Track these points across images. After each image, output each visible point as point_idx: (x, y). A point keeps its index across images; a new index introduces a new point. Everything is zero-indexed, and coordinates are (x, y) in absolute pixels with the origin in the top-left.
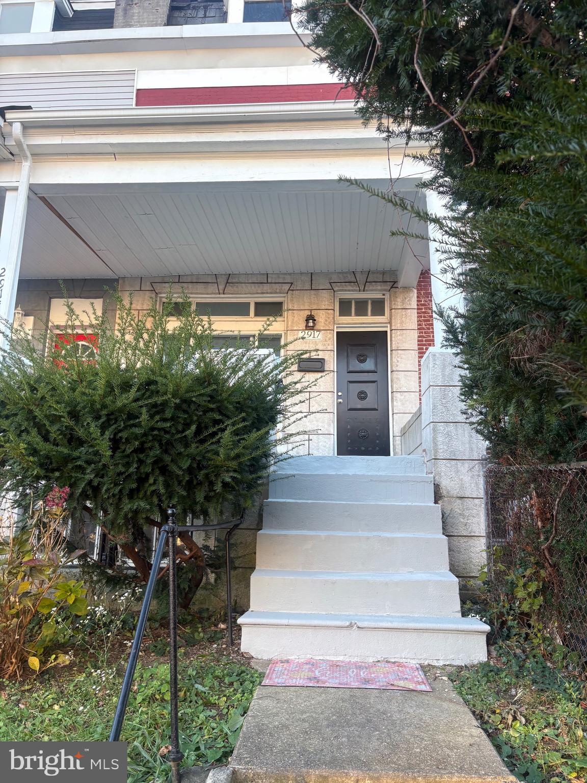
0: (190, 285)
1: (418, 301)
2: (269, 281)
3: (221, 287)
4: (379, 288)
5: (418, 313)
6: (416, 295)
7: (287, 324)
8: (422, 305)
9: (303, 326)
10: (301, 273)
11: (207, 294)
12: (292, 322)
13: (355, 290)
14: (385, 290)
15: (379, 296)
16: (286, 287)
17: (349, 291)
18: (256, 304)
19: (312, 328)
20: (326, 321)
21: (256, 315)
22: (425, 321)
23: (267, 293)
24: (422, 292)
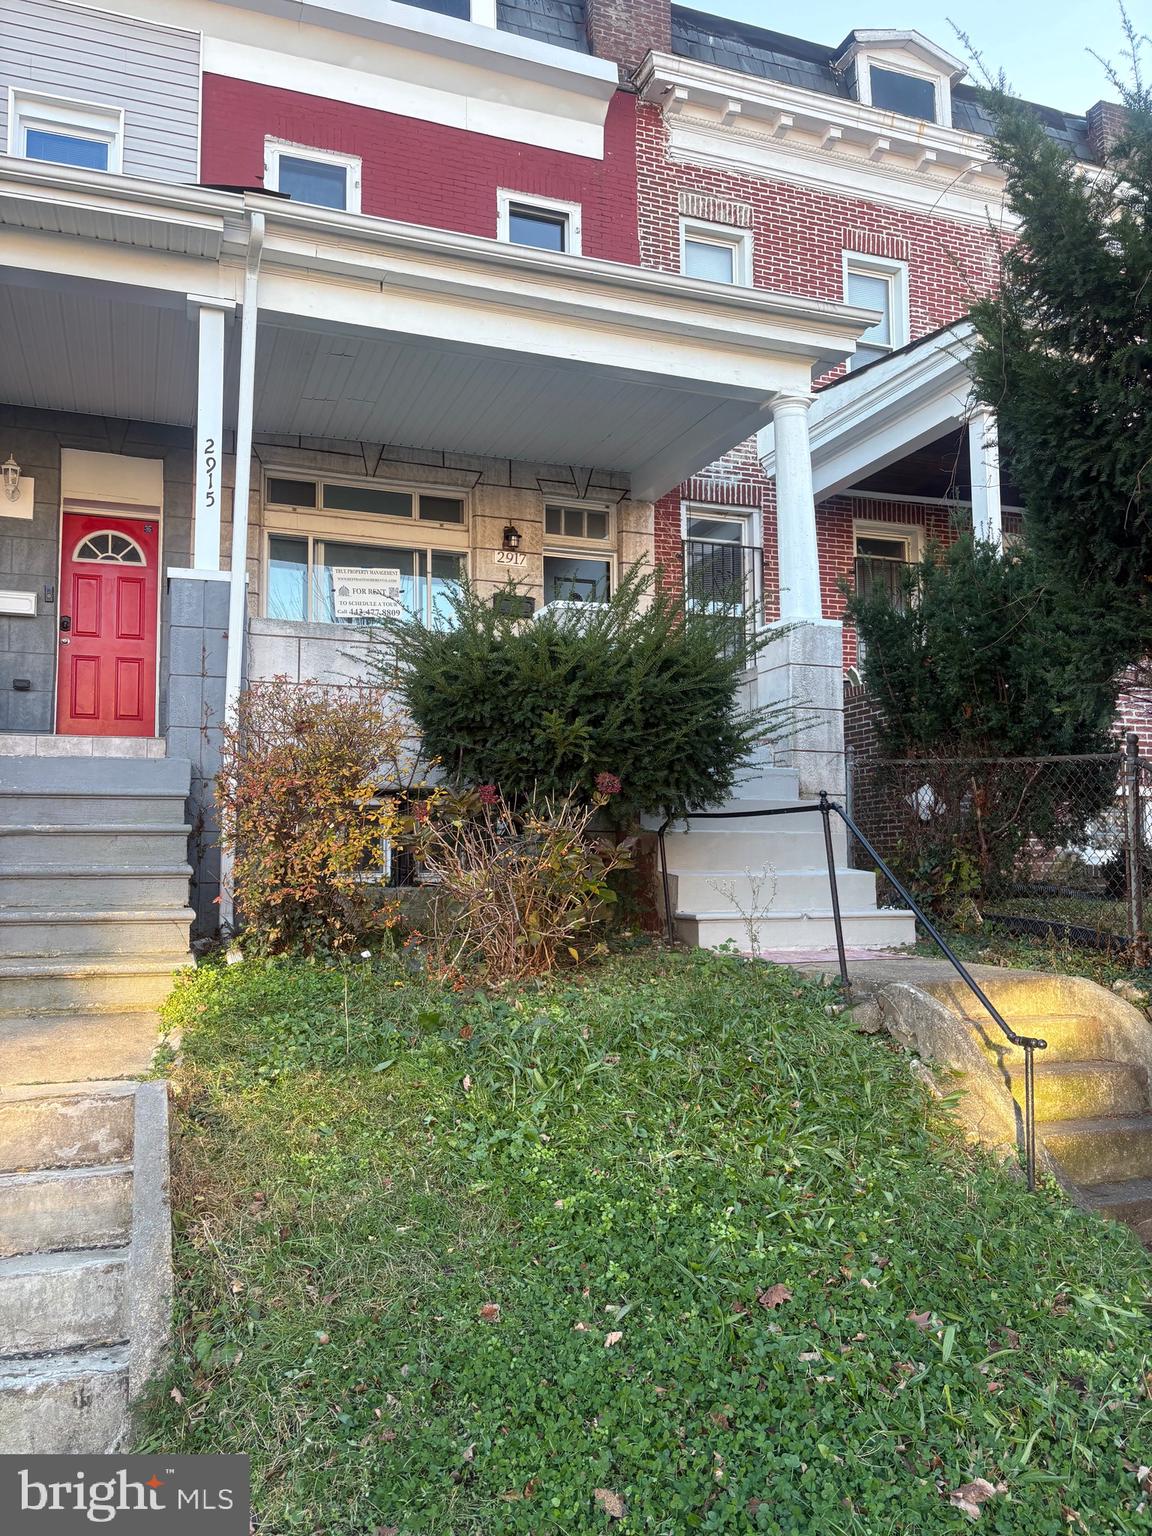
0: (319, 456)
1: (656, 523)
2: (447, 464)
3: (371, 465)
4: (605, 497)
5: (656, 541)
6: (653, 514)
7: (474, 539)
8: (662, 530)
9: (499, 543)
10: (495, 459)
11: (347, 473)
12: (483, 536)
13: (572, 496)
14: (613, 501)
15: (601, 508)
16: (473, 478)
17: (563, 495)
18: (422, 498)
19: (513, 549)
20: (533, 539)
21: (423, 516)
22: (664, 554)
23: (443, 483)
24: (661, 511)
